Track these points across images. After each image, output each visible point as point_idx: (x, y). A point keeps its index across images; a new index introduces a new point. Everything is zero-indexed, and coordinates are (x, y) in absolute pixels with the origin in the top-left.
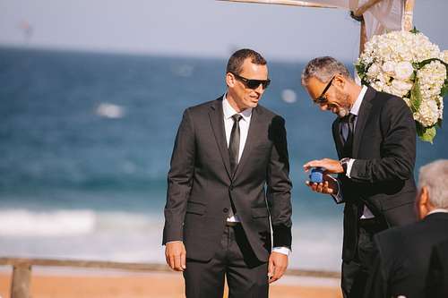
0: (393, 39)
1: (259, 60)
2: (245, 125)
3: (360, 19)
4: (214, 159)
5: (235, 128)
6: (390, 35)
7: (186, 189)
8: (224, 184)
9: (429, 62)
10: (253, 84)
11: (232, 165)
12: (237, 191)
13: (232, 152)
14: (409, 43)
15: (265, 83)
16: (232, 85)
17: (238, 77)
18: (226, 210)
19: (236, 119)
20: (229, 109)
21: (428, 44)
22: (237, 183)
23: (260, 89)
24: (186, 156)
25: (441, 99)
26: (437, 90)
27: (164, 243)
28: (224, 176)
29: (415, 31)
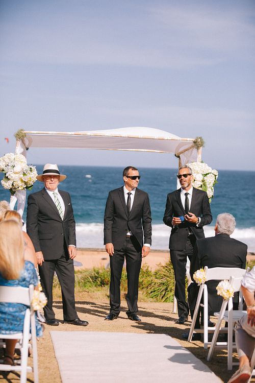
0: (194, 165)
1: (134, 169)
2: (132, 197)
3: (179, 157)
4: (121, 210)
5: (129, 198)
6: (193, 163)
7: (111, 222)
8: (125, 219)
9: (208, 174)
10: (134, 178)
11: (128, 212)
12: (130, 222)
13: (128, 207)
14: (201, 167)
15: (139, 177)
16: (126, 181)
17: (128, 177)
18: (126, 230)
19: (129, 194)
20: (126, 191)
21: (208, 167)
22: (131, 219)
23: (137, 179)
24: (111, 209)
25: (213, 188)
26: (212, 185)
27: (105, 244)
28: (125, 217)
29: (202, 162)
